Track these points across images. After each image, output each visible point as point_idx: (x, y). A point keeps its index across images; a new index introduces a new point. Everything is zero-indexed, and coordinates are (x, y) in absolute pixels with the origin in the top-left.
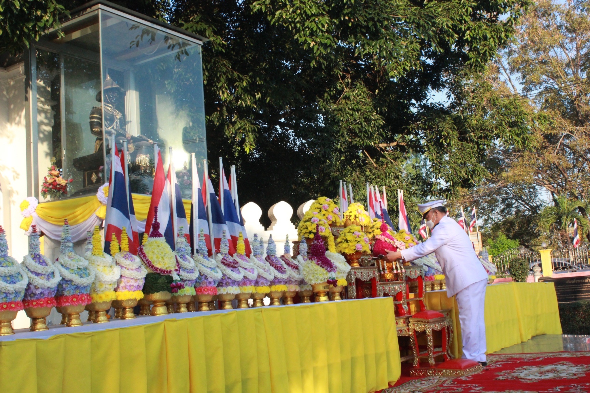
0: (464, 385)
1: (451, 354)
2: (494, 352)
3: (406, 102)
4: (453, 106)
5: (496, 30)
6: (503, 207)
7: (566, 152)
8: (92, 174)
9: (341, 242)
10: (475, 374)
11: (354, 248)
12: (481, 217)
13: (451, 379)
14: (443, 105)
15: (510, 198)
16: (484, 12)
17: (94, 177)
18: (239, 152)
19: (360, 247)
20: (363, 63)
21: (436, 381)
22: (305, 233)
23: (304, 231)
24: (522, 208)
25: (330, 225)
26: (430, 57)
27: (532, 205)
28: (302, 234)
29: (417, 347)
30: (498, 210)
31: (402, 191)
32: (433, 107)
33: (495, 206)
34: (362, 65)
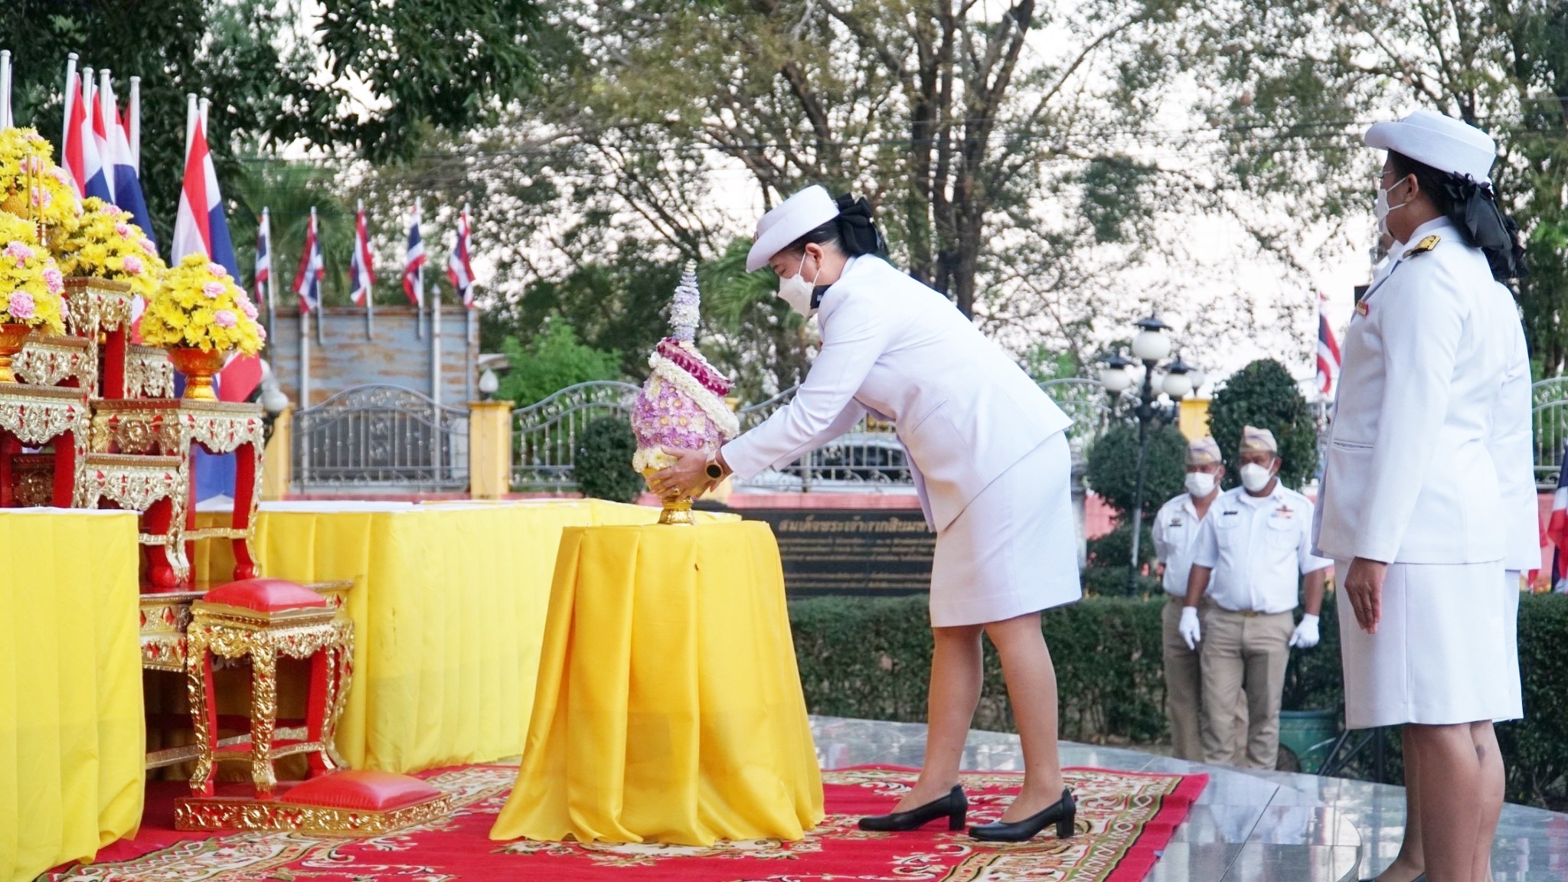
0: (383, 867)
1: (336, 757)
2: (501, 760)
6: (574, 220)
7: (833, 36)
10: (425, 832)
12: (489, 251)
13: (333, 843)
15: (604, 189)
19: (27, 304)
21: (276, 848)
24: (644, 232)
27: (684, 224)
29: (213, 717)
30: (554, 229)
31: (204, 104)
33: (544, 213)
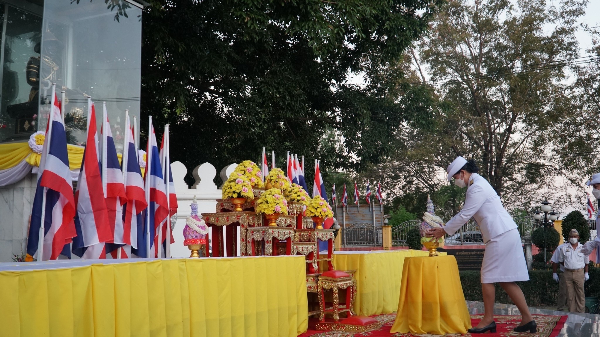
1: (353, 312)
2: (392, 312)
3: (327, 81)
4: (369, 89)
5: (412, 22)
6: (404, 183)
7: (463, 138)
8: (25, 121)
9: (262, 203)
10: (374, 331)
11: (273, 209)
12: (385, 191)
14: (360, 87)
15: (411, 176)
16: (403, 5)
17: (27, 125)
18: (169, 114)
19: (279, 208)
20: (291, 42)
22: (230, 192)
23: (228, 190)
24: (421, 185)
25: (252, 186)
26: (352, 42)
27: (430, 183)
28: (226, 193)
29: (324, 303)
30: (400, 185)
31: (319, 161)
32: (351, 88)
33: (398, 182)
34: (290, 43)
